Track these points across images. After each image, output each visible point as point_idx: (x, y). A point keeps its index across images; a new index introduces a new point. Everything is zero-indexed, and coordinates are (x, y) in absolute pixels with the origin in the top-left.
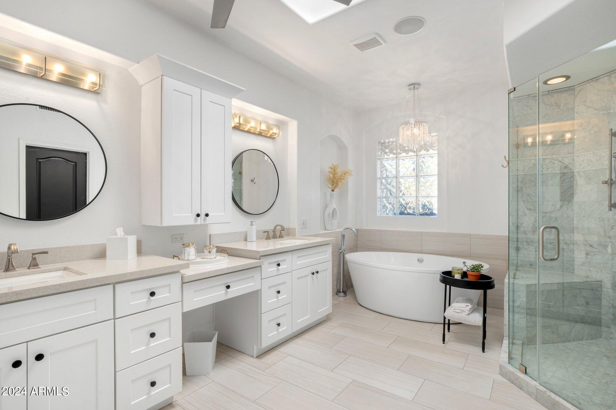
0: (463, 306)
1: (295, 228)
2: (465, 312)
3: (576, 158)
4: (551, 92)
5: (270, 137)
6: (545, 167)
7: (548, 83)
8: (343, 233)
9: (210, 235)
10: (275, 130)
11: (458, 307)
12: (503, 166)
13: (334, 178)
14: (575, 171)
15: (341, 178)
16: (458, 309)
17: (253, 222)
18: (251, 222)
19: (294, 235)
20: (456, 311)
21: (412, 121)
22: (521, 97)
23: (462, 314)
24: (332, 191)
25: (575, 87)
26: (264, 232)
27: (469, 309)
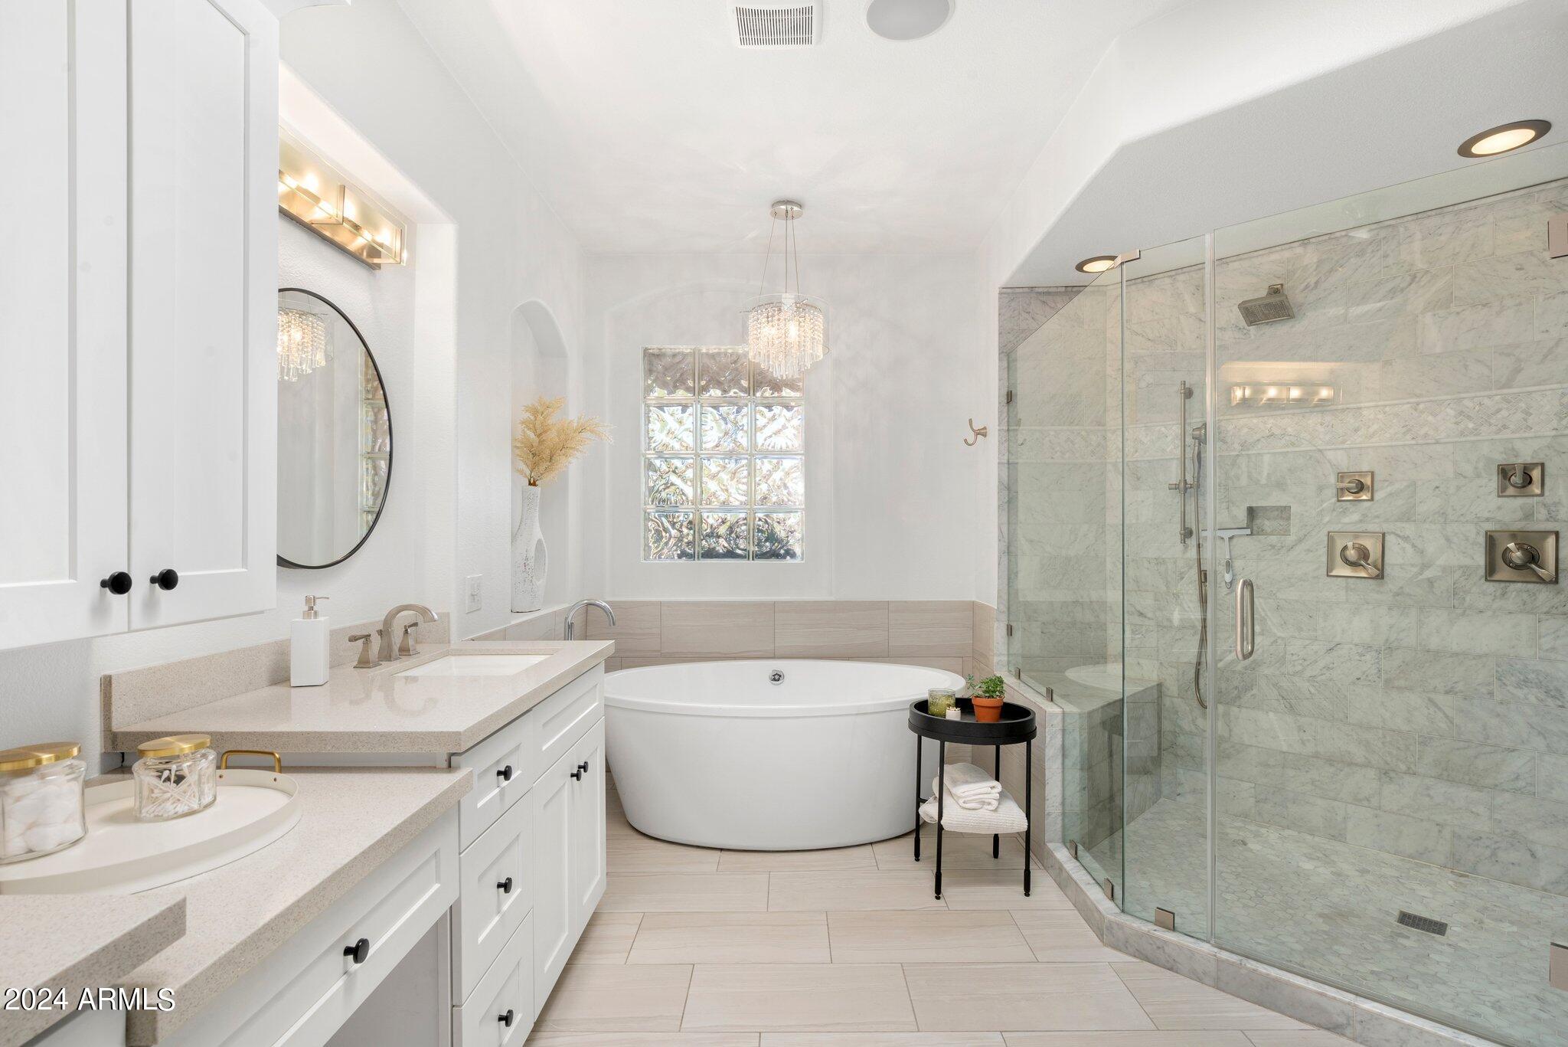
0: (982, 791)
1: (448, 613)
2: (989, 804)
3: (1109, 435)
4: (1069, 289)
5: (355, 257)
6: (1058, 448)
7: (1086, 268)
8: (569, 620)
9: (107, 683)
10: (386, 236)
11: (974, 795)
12: (966, 441)
13: (541, 442)
14: (1108, 461)
15: (563, 447)
16: (973, 800)
17: (317, 601)
18: (308, 600)
19: (444, 639)
20: (967, 806)
21: (788, 300)
22: (1018, 290)
23: (981, 810)
24: (530, 484)
25: (1108, 288)
26: (353, 639)
27: (998, 795)
